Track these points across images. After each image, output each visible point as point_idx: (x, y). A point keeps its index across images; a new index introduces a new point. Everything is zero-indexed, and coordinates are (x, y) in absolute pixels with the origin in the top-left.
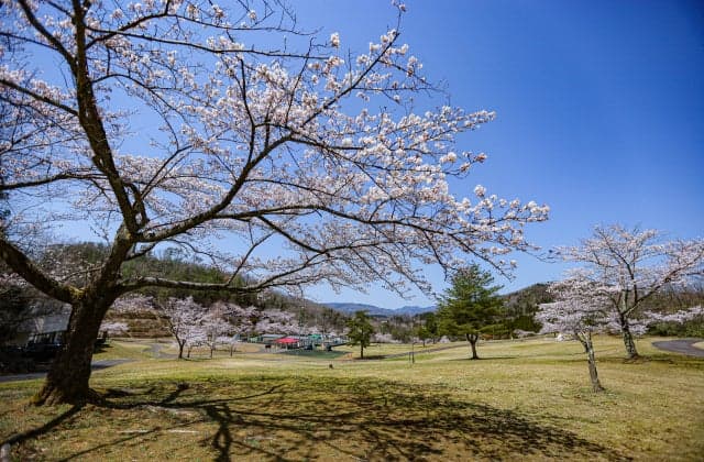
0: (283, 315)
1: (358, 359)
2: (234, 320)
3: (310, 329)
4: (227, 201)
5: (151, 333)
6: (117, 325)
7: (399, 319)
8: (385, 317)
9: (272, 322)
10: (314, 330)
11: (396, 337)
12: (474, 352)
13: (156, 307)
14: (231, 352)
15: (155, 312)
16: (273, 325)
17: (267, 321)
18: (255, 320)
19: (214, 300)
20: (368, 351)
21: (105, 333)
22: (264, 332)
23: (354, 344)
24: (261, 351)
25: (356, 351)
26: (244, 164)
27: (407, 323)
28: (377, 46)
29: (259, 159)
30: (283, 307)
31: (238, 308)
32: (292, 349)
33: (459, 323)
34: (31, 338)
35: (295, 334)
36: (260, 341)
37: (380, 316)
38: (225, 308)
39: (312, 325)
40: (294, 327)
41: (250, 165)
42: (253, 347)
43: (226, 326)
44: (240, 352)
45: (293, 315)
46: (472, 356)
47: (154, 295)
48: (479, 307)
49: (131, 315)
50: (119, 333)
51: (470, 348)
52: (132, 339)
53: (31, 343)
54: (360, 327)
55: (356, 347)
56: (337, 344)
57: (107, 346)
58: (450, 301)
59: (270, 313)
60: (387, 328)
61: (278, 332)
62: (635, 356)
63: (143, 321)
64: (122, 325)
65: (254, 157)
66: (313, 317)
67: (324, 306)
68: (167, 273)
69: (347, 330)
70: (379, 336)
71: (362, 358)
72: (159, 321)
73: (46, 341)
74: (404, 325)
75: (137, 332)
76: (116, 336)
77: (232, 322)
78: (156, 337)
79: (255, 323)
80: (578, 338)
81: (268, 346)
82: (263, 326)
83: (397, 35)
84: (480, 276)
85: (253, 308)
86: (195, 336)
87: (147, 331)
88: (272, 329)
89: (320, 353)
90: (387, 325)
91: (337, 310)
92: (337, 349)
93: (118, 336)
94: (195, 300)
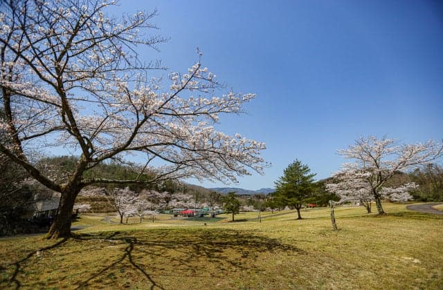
0: (185, 197)
1: (231, 222)
2: (155, 200)
3: (203, 204)
4: (129, 143)
5: (105, 210)
6: (84, 205)
7: (258, 197)
8: (249, 195)
9: (178, 201)
10: (205, 205)
11: (256, 208)
12: (299, 215)
13: (107, 194)
14: (153, 220)
15: (106, 197)
16: (178, 203)
17: (175, 200)
18: (168, 200)
19: (142, 188)
20: (237, 217)
21: (77, 210)
22: (174, 207)
23: (228, 213)
24: (172, 219)
25: (230, 217)
26: (135, 125)
27: (263, 199)
28: (192, 70)
29: (142, 123)
30: (185, 191)
31: (157, 193)
32: (191, 217)
33: (289, 198)
34: (35, 214)
35: (193, 208)
36: (171, 212)
37: (245, 195)
38: (149, 193)
39: (203, 202)
40: (192, 203)
41: (138, 126)
42: (167, 216)
43: (149, 204)
44: (158, 220)
45: (192, 196)
46: (298, 217)
47: (106, 187)
48: (301, 188)
49: (93, 200)
50: (86, 210)
51: (297, 213)
52: (93, 214)
53: (35, 217)
54: (232, 202)
55: (230, 214)
56: (219, 213)
57: (79, 218)
58: (283, 184)
59: (177, 195)
60: (251, 203)
61: (182, 207)
62: (382, 213)
63: (100, 203)
64: (87, 206)
65: (140, 122)
66: (204, 197)
67: (210, 190)
68: (113, 173)
69: (224, 204)
70: (246, 208)
71: (233, 221)
72: (109, 202)
73: (43, 215)
74: (261, 200)
75: (97, 210)
76: (84, 212)
77: (153, 202)
78: (107, 212)
79: (168, 202)
80: (363, 205)
81: (176, 216)
82: (173, 203)
83: (200, 65)
84: (301, 168)
85: (166, 193)
86: (130, 210)
87: (102, 208)
88: (178, 205)
89: (208, 219)
90: (250, 201)
91: (218, 192)
92: (218, 216)
93: (85, 212)
94: (131, 189)
